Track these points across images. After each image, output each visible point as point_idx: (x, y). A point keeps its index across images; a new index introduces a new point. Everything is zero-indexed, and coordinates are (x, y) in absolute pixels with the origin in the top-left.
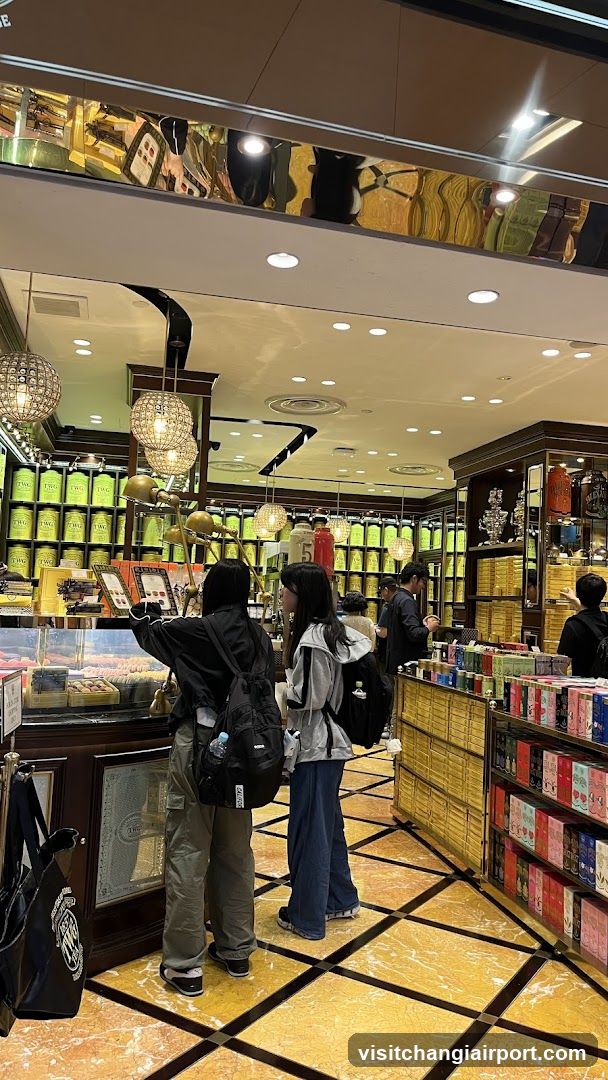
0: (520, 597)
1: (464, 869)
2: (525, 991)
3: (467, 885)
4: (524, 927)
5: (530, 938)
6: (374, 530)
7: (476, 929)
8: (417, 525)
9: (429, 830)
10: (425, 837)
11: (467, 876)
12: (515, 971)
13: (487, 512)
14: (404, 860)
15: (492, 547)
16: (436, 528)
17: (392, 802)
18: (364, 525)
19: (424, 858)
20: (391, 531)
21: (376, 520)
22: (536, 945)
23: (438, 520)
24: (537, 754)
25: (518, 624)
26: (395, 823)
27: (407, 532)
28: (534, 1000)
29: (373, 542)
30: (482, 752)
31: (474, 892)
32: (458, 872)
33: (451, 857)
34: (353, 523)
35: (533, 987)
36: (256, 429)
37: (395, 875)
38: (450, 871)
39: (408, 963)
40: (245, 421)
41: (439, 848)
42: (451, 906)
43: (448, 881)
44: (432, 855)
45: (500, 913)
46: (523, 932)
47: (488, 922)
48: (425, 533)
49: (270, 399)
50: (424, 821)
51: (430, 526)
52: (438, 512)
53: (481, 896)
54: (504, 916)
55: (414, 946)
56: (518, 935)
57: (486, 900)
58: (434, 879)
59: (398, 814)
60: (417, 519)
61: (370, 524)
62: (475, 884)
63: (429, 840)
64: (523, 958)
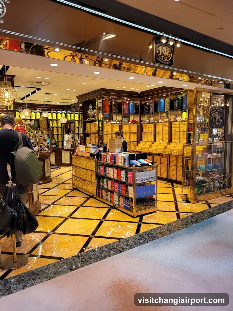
0: (98, 133)
1: (91, 195)
2: (109, 214)
3: (93, 199)
4: (106, 204)
5: (108, 206)
6: (54, 114)
7: (97, 206)
8: (66, 113)
9: (82, 189)
10: (81, 190)
11: (93, 197)
12: (106, 212)
13: (88, 111)
14: (78, 196)
15: (90, 120)
16: (72, 113)
17: (72, 184)
18: (51, 113)
19: (82, 195)
20: (59, 115)
21: (55, 111)
22: (109, 207)
23: (73, 111)
24: (105, 168)
25: (97, 139)
26: (73, 189)
27: (64, 115)
28: (111, 216)
29: (55, 118)
30: (95, 170)
31: (94, 200)
32: (90, 196)
33: (88, 194)
34: (48, 113)
35: (110, 214)
36: (23, 88)
37: (77, 199)
38: (89, 197)
39: (85, 214)
40: (20, 86)
41: (86, 192)
42: (91, 203)
43: (88, 199)
44: (83, 194)
45: (101, 202)
46: (106, 205)
47: (99, 204)
48: (69, 115)
49: (29, 82)
50: (81, 187)
51: (70, 113)
52: (72, 109)
53: (96, 200)
54: (102, 203)
55: (85, 211)
56: (105, 206)
57: (97, 201)
58: (85, 199)
59: (73, 187)
60: (66, 111)
61: (53, 113)
62: (95, 198)
63: (82, 191)
64: (107, 209)
